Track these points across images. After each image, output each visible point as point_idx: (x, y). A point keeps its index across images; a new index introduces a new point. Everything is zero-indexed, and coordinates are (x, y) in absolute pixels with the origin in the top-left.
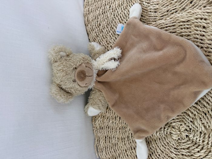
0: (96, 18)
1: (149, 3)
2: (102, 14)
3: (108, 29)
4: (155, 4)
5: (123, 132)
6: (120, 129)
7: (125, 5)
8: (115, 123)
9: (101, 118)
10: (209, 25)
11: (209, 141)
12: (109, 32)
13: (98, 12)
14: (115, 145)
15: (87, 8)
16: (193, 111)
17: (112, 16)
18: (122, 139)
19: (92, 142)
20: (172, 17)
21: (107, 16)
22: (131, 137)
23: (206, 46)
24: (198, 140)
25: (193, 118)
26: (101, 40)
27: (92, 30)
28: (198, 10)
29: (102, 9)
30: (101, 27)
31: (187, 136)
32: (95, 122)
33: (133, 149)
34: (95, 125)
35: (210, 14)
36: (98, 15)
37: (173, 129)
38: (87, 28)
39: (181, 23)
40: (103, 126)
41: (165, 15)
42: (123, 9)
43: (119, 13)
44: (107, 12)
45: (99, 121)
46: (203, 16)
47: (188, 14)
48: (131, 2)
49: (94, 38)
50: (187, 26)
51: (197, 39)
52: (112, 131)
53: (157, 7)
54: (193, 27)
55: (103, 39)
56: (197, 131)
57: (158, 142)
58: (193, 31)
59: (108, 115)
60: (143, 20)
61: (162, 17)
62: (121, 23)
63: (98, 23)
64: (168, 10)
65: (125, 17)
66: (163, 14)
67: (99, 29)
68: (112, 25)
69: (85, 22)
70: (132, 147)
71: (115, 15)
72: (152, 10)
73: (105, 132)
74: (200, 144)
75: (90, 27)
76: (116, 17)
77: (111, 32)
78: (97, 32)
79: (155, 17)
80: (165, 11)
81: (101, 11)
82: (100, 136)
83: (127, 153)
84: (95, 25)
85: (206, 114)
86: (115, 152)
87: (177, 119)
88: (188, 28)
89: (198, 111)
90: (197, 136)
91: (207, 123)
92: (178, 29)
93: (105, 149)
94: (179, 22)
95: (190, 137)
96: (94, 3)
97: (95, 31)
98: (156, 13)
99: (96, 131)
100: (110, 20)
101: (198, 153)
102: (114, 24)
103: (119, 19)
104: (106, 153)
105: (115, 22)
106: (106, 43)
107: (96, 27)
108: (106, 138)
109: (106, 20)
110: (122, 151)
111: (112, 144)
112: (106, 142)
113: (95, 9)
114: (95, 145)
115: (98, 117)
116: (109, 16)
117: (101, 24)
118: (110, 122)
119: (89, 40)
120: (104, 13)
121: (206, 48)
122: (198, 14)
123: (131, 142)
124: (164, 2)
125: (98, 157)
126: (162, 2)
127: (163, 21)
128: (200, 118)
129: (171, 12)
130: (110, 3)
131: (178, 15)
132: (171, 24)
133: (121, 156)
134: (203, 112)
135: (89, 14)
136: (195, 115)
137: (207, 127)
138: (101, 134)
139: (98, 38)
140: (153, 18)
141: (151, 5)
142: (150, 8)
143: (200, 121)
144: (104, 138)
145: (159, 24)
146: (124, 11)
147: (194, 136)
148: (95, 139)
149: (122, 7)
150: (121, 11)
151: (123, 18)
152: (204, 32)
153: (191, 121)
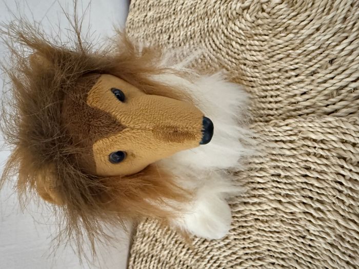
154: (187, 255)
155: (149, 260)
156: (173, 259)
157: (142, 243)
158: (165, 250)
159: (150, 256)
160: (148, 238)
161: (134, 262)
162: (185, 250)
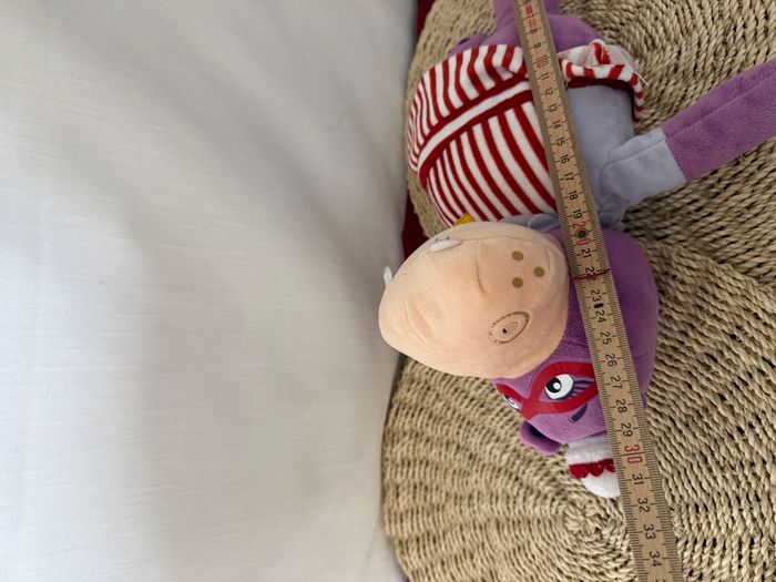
154: (470, 408)
155: (416, 413)
156: (450, 412)
157: (409, 390)
158: (441, 401)
159: (419, 408)
160: (418, 384)
161: (396, 414)
162: (467, 401)
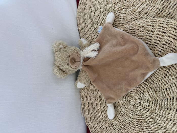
0: (85, 21)
1: (120, 12)
2: (89, 18)
3: (92, 29)
4: (124, 14)
5: (100, 99)
6: (98, 97)
7: (104, 13)
8: (95, 94)
9: (86, 90)
10: (154, 30)
11: (152, 106)
12: (93, 31)
13: (86, 17)
14: (95, 109)
15: (79, 14)
16: (144, 86)
17: (96, 20)
18: (99, 104)
19: (80, 106)
20: (133, 24)
21: (92, 20)
22: (105, 103)
23: (152, 43)
24: (146, 105)
25: (143, 91)
26: (88, 37)
27: (82, 29)
28: (149, 20)
29: (89, 14)
30: (88, 28)
31: (139, 102)
32: (82, 93)
33: (106, 111)
34: (82, 94)
35: (155, 23)
36: (86, 19)
37: (131, 98)
38: (79, 28)
39: (138, 28)
40: (87, 95)
41: (130, 21)
42: (103, 16)
43: (100, 18)
44: (93, 17)
45: (84, 92)
46: (151, 24)
47: (142, 22)
48: (108, 11)
49: (83, 35)
50: (142, 30)
51: (148, 39)
52: (93, 99)
53: (125, 15)
54: (145, 31)
55: (89, 36)
56: (146, 99)
57: (121, 106)
58: (145, 33)
59: (91, 88)
60: (115, 24)
61: (127, 22)
62: (101, 25)
63: (86, 24)
64: (132, 18)
65: (104, 21)
66: (128, 21)
67: (86, 29)
68: (95, 26)
69: (77, 24)
70: (105, 110)
71: (98, 20)
72: (121, 18)
73: (88, 100)
74: (147, 107)
75: (81, 27)
76: (98, 21)
77: (95, 31)
78: (85, 31)
79: (123, 22)
80: (130, 18)
81: (88, 16)
82: (85, 102)
83: (102, 114)
84: (84, 26)
85: (151, 89)
86: (94, 113)
87: (134, 91)
88: (142, 31)
89: (147, 86)
90: (146, 102)
91: (152, 94)
92: (136, 32)
93: (88, 111)
94: (137, 27)
95: (141, 103)
96: (84, 10)
97: (84, 30)
98: (124, 20)
99: (82, 98)
100: (94, 23)
101: (146, 114)
102: (97, 26)
103: (100, 23)
104: (89, 114)
105: (97, 25)
106: (91, 39)
107: (85, 28)
108: (89, 103)
109: (92, 23)
110: (99, 112)
111: (93, 107)
112: (89, 106)
113: (84, 14)
114: (82, 108)
115: (84, 89)
116: (93, 20)
117: (88, 26)
118: (92, 93)
119: (80, 36)
120: (90, 18)
121: (153, 45)
122: (148, 22)
123: (104, 107)
124: (129, 13)
125: (83, 116)
126: (128, 12)
127: (127, 26)
128: (148, 91)
129: (133, 20)
130: (95, 11)
131: (137, 22)
132: (132, 28)
133: (98, 116)
134: (150, 87)
135: (80, 18)
136: (145, 89)
137: (152, 97)
138: (86, 101)
139: (86, 35)
140: (122, 23)
141: (121, 14)
142: (120, 16)
143: (148, 93)
144: (88, 103)
145: (125, 28)
146: (103, 17)
147: (143, 103)
148: (82, 104)
149: (102, 14)
150: (101, 17)
151: (102, 22)
152: (152, 34)
153: (142, 93)
